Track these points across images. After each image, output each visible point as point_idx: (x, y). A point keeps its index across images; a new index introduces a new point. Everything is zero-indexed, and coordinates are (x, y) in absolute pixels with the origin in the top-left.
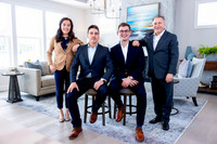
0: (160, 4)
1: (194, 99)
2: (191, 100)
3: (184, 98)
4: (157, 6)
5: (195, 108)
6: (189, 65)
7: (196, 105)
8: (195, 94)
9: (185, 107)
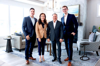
0: (80, 5)
1: (97, 52)
2: (95, 53)
3: (92, 52)
4: (78, 6)
5: (97, 57)
6: (95, 35)
7: (98, 55)
8: (98, 50)
9: (92, 56)
